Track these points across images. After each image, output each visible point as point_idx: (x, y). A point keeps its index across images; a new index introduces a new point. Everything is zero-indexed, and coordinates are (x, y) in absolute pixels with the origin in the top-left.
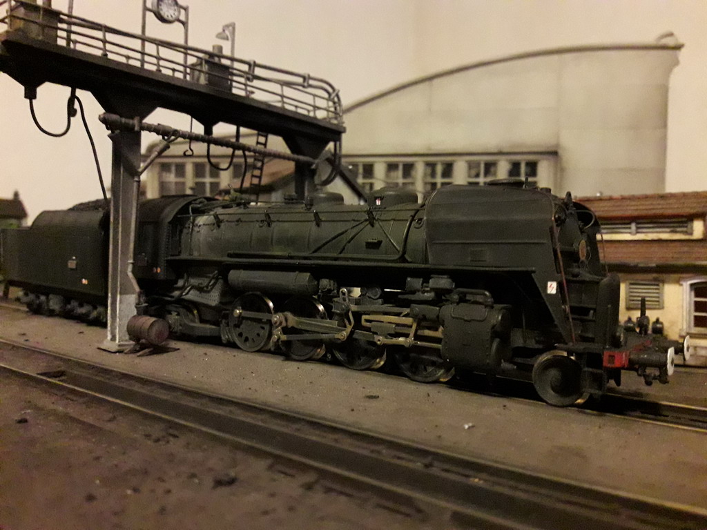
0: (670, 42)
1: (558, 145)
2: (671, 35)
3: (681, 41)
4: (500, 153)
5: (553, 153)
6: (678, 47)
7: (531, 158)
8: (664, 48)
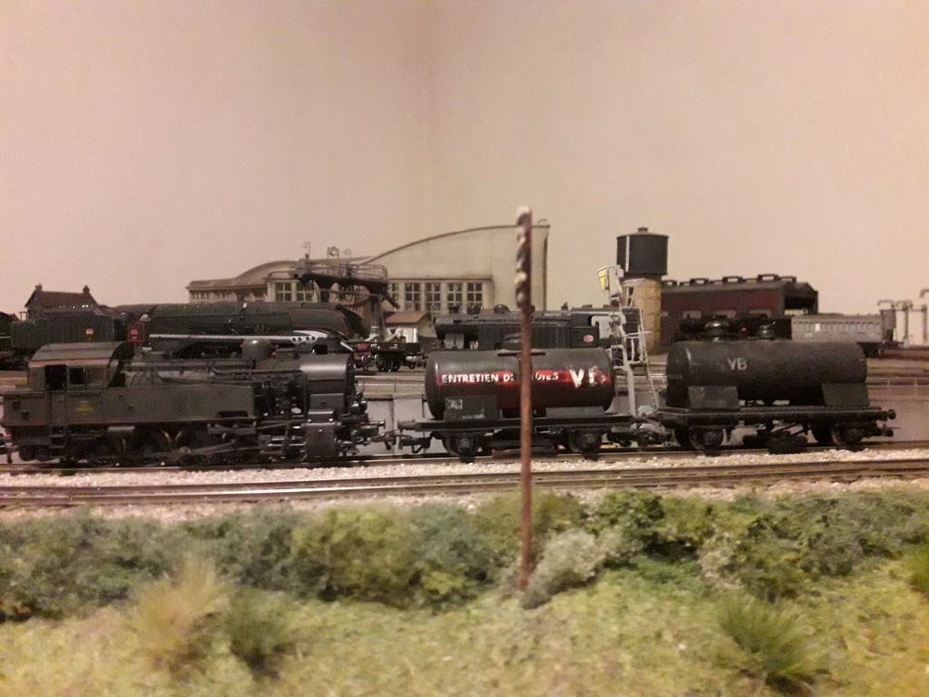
0: (543, 223)
1: (491, 276)
2: (545, 220)
3: (549, 223)
4: (463, 279)
5: (489, 279)
6: (548, 227)
7: (479, 282)
8: (542, 227)
